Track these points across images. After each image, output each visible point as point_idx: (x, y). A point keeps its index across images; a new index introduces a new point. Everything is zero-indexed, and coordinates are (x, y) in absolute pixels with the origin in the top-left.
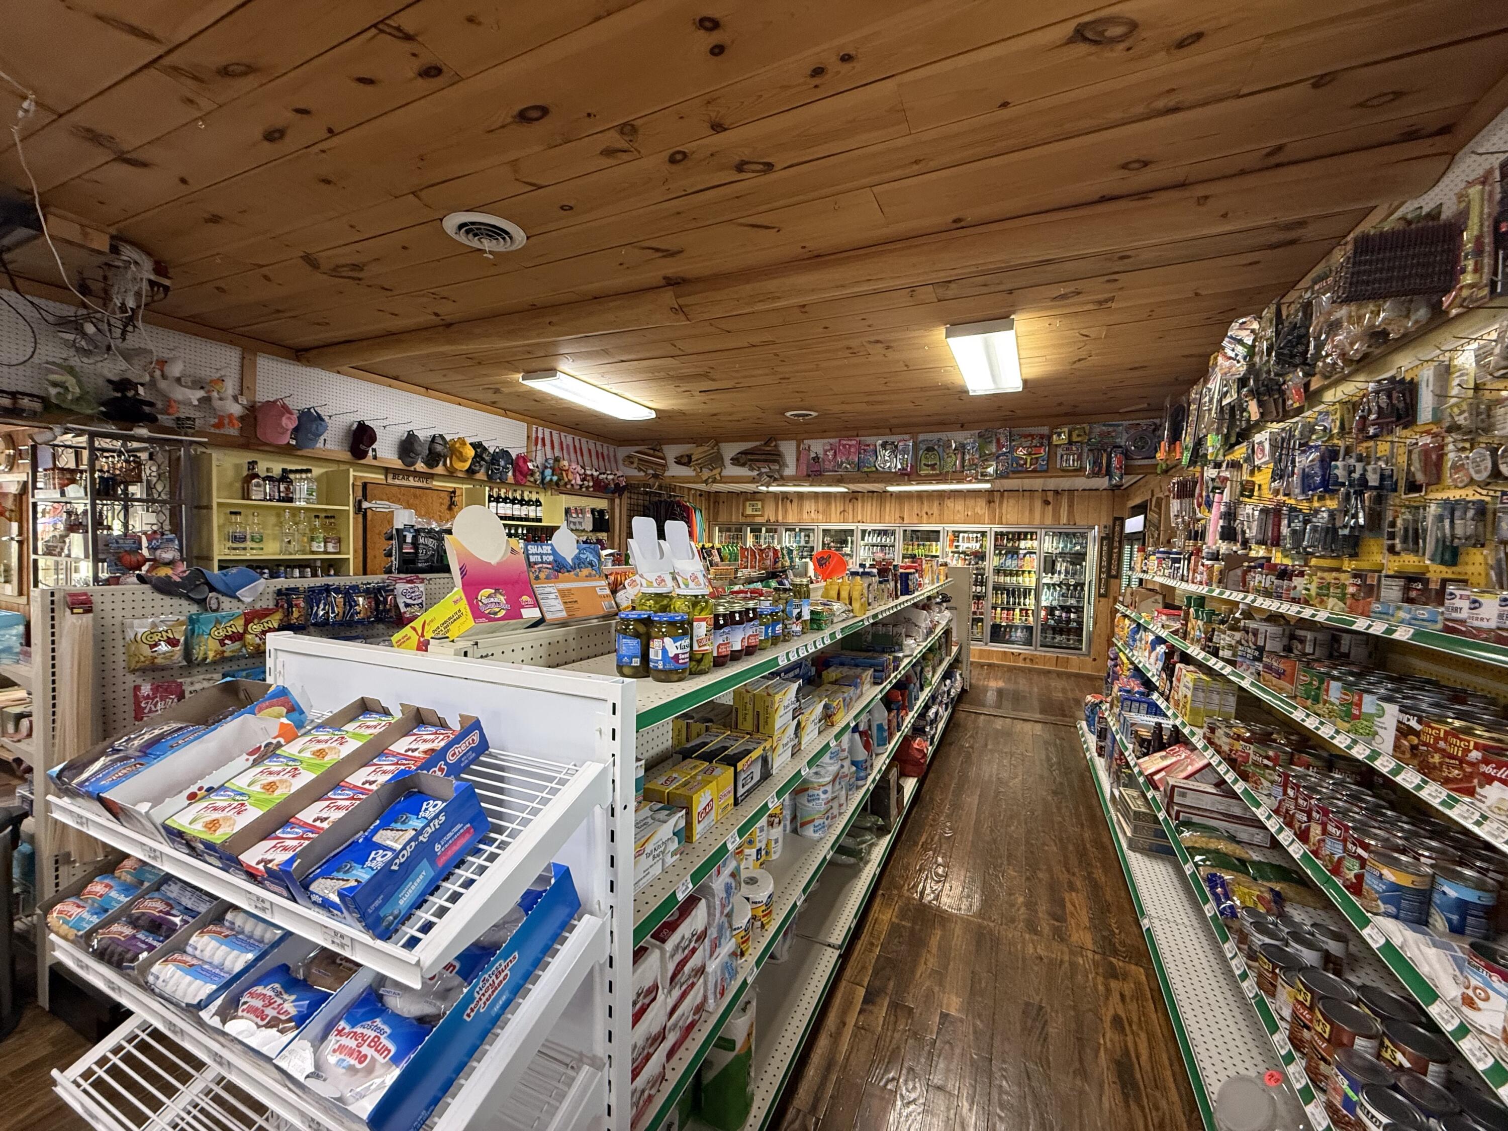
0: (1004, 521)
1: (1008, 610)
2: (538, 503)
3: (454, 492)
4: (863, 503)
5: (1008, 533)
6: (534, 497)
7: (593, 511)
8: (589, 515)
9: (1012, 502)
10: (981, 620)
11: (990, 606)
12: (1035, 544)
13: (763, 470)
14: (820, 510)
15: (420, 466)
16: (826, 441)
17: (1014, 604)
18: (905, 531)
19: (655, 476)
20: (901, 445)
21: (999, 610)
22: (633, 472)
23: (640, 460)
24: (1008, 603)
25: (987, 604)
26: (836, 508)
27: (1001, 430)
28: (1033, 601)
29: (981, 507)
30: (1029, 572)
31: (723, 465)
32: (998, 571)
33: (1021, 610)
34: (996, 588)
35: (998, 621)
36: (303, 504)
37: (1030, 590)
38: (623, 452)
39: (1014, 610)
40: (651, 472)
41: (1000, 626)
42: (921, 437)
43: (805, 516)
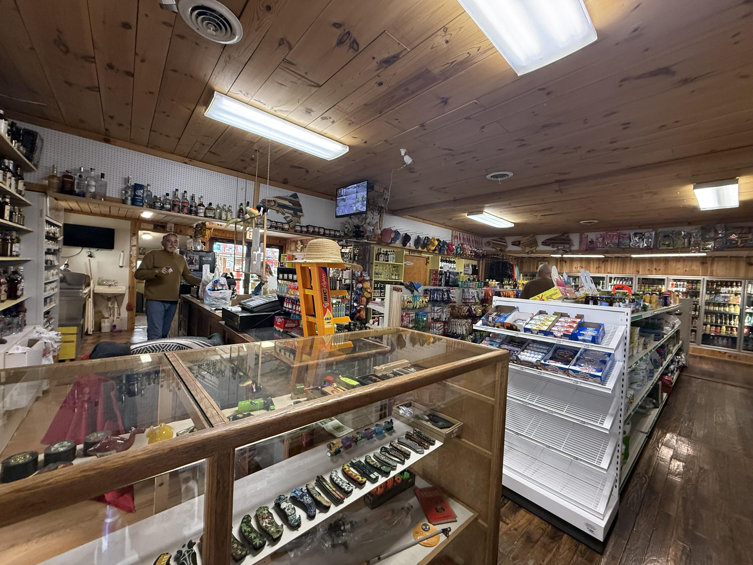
0: (714, 274)
1: (716, 326)
2: (454, 262)
3: (428, 258)
4: (611, 263)
5: (717, 282)
6: (453, 260)
7: (472, 265)
8: (471, 267)
9: (721, 264)
10: (695, 331)
11: (702, 323)
12: (740, 289)
13: (560, 247)
14: (584, 266)
15: (420, 249)
16: (598, 233)
17: (721, 323)
18: (639, 278)
19: (501, 250)
20: (647, 235)
21: (709, 326)
22: (489, 249)
23: (493, 243)
24: (716, 322)
25: (699, 323)
26: (593, 267)
27: (718, 225)
28: (738, 323)
29: (696, 267)
30: (734, 305)
31: (537, 246)
32: (708, 303)
33: (727, 328)
34: (707, 313)
35: (708, 332)
36: (391, 262)
37: (735, 316)
38: (485, 240)
39: (721, 327)
40: (499, 248)
41: (709, 335)
42: (660, 230)
43: (574, 269)
